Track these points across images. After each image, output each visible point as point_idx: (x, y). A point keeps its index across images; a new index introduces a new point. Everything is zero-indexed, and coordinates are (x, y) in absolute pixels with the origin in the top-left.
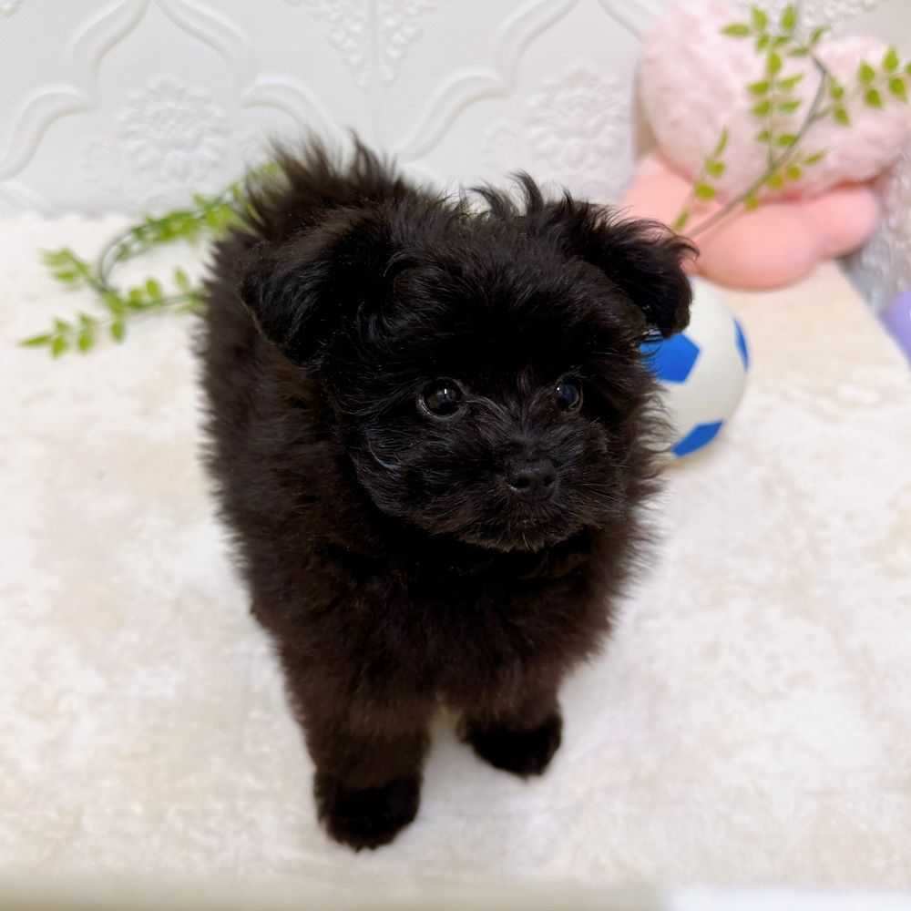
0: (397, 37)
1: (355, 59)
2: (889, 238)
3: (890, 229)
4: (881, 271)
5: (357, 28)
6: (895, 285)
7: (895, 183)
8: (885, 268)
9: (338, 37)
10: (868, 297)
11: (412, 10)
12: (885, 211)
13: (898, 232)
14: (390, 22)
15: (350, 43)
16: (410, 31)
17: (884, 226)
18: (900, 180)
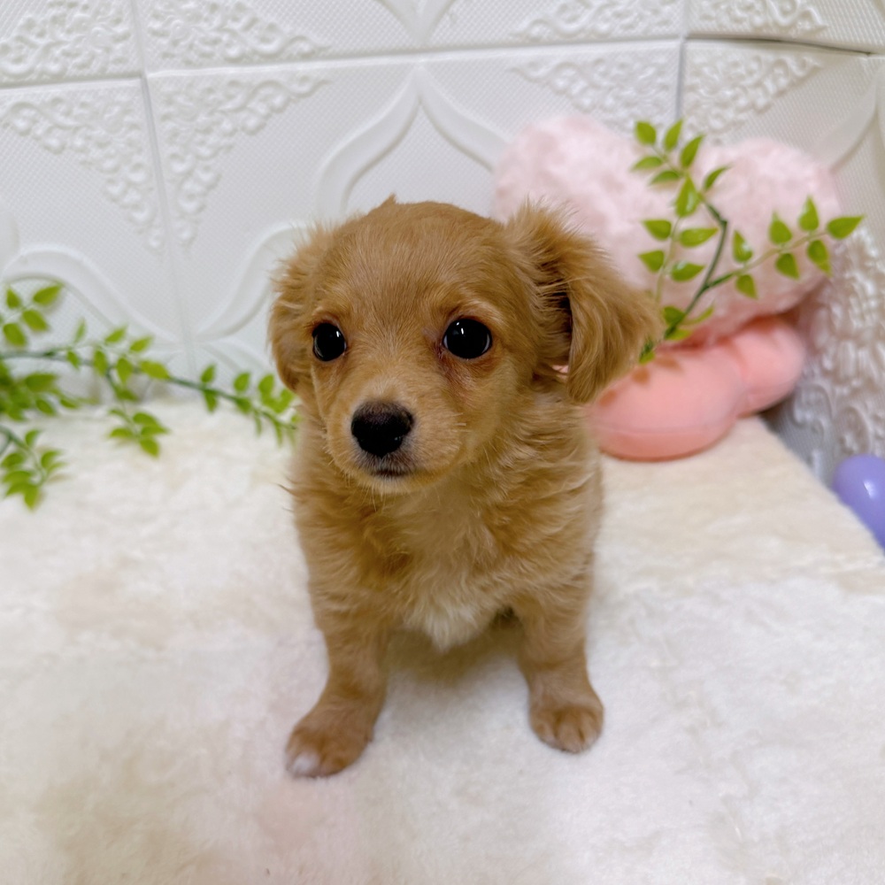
0: (188, 186)
1: (141, 216)
2: (825, 384)
3: (825, 373)
4: (821, 428)
5: (138, 177)
6: (842, 441)
7: (823, 314)
8: (824, 422)
9: (115, 190)
10: (809, 461)
11: (205, 151)
12: (813, 351)
13: (835, 376)
14: (180, 168)
15: (133, 196)
16: (207, 177)
17: (817, 370)
18: (829, 309)
